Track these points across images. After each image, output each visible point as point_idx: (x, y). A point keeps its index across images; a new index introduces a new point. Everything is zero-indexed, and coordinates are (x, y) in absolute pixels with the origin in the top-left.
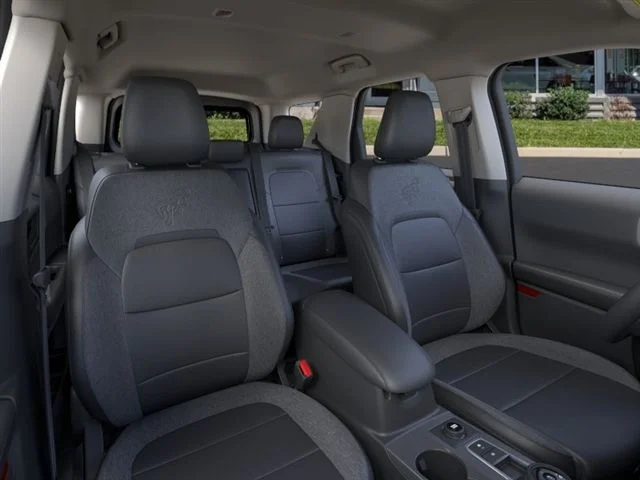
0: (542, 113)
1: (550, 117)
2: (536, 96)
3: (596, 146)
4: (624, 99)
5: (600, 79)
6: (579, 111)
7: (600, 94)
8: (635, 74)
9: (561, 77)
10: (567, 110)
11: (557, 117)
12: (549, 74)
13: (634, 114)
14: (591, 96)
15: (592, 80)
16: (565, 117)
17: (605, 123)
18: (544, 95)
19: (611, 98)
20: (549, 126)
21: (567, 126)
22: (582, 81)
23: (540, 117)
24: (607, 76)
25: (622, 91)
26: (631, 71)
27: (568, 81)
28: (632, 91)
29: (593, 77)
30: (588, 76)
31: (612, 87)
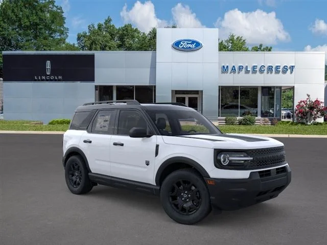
0: (240, 123)
1: (243, 124)
2: (239, 118)
3: (257, 133)
4: (267, 119)
5: (259, 112)
6: (252, 122)
7: (259, 117)
8: (271, 111)
9: (246, 112)
10: (248, 122)
11: (245, 124)
12: (243, 111)
13: (270, 123)
14: (256, 118)
15: (257, 113)
16: (248, 124)
17: (260, 126)
18: (241, 118)
19: (263, 119)
20: (242, 127)
21: (248, 127)
22: (253, 113)
23: (240, 124)
24: (262, 111)
25: (266, 116)
26: (270, 110)
27: (249, 113)
28: (270, 116)
29: (257, 112)
30: (256, 112)
31: (263, 115)
